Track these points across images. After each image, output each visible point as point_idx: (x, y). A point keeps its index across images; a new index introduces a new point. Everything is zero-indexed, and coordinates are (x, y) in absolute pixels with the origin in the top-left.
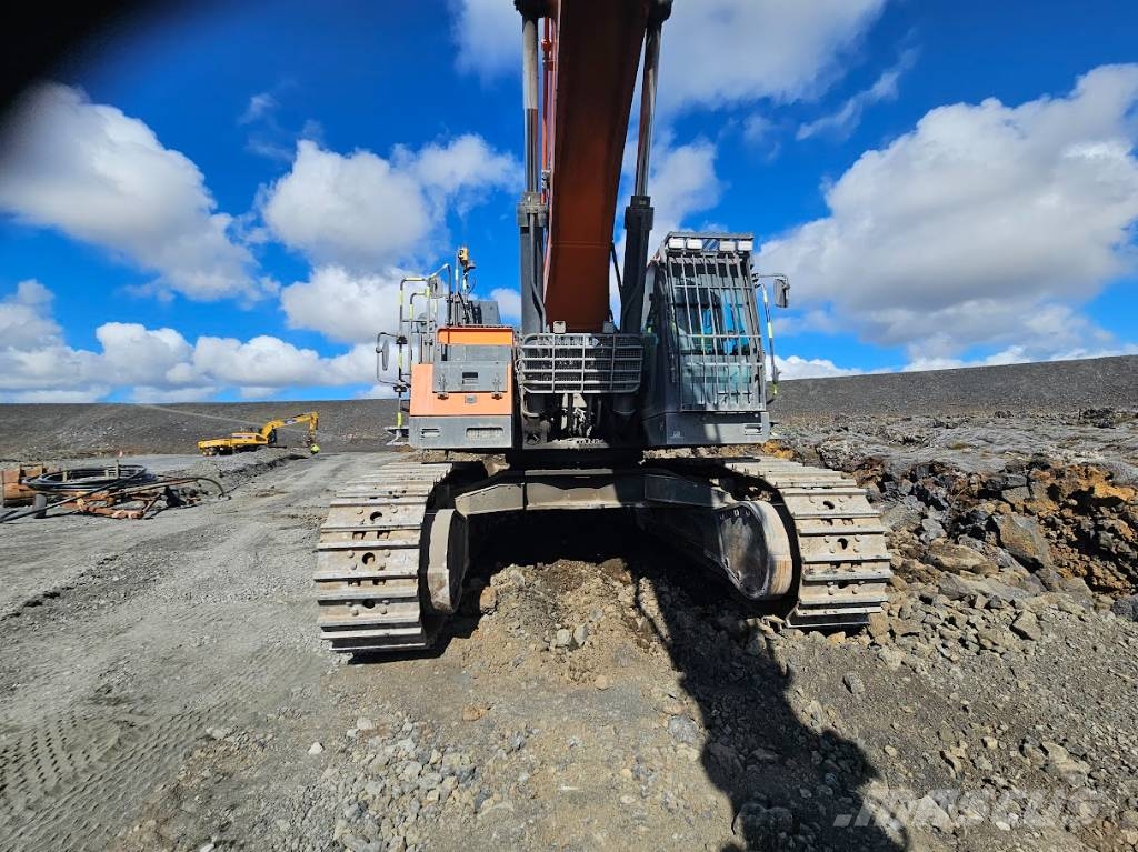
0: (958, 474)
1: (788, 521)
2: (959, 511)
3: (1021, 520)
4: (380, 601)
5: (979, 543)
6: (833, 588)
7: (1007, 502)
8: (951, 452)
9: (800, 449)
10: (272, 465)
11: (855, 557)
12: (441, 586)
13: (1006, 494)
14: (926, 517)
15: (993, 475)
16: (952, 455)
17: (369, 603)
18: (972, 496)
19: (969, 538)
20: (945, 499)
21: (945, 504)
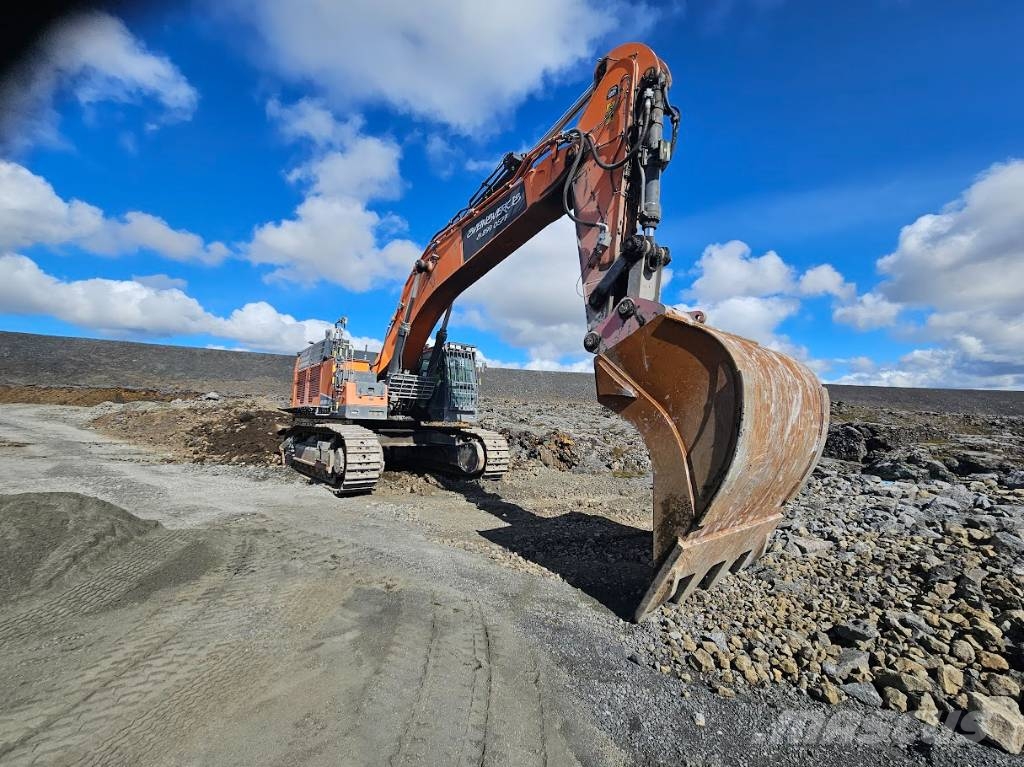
0: (534, 436)
1: (485, 450)
2: (531, 449)
3: (547, 452)
5: (535, 459)
6: (495, 466)
7: (544, 446)
8: (532, 427)
11: (500, 457)
13: (544, 443)
14: (522, 452)
15: (543, 436)
18: (536, 444)
20: (528, 445)
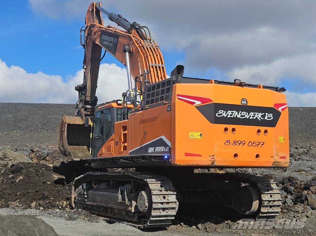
0: (298, 181)
2: (297, 195)
5: (303, 205)
6: (269, 208)
7: (311, 191)
8: (296, 173)
11: (274, 199)
13: (311, 188)
14: (287, 198)
15: (308, 182)
16: (297, 174)
18: (301, 190)
19: (300, 204)
20: (293, 191)
21: (293, 193)
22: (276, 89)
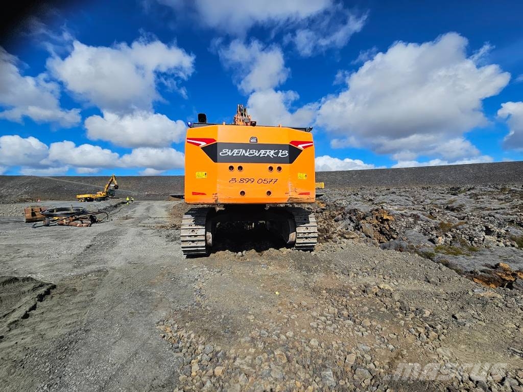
0: (359, 212)
2: (357, 223)
3: (367, 225)
4: (196, 241)
5: (359, 232)
7: (366, 220)
9: (328, 203)
10: (116, 206)
12: (210, 238)
14: (350, 225)
15: (366, 213)
17: (193, 241)
18: (360, 219)
20: (355, 220)
22: (305, 129)
